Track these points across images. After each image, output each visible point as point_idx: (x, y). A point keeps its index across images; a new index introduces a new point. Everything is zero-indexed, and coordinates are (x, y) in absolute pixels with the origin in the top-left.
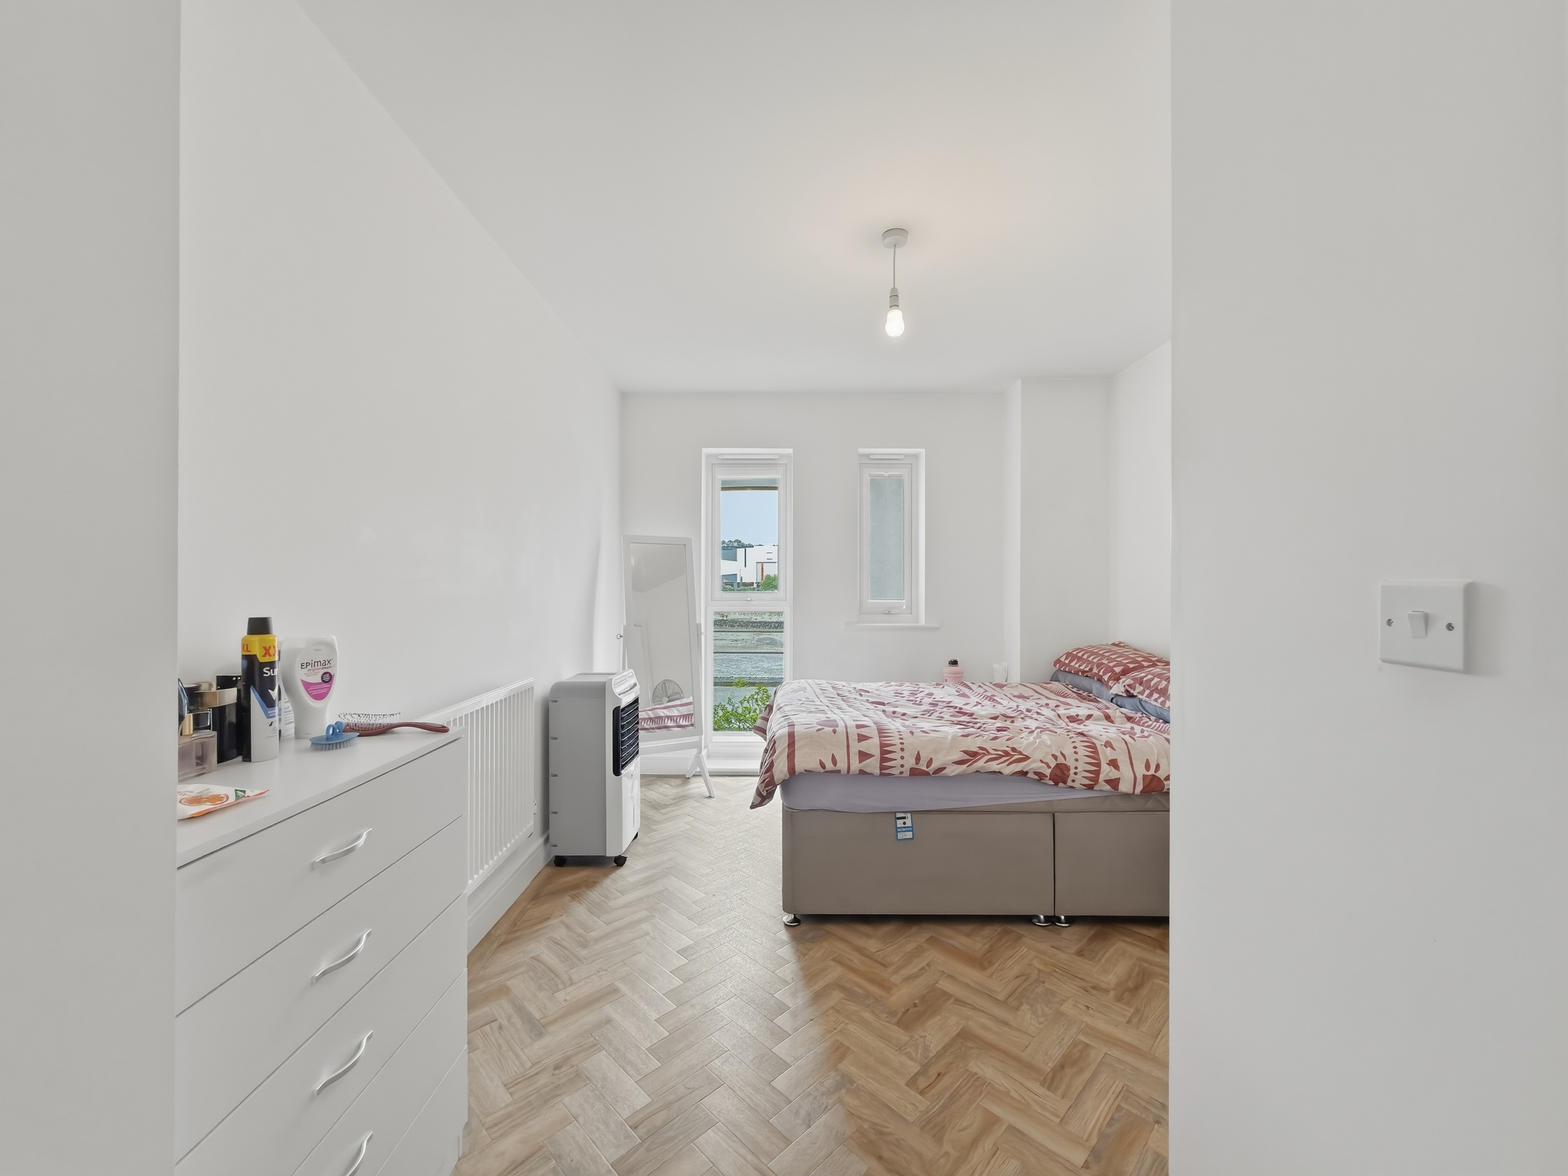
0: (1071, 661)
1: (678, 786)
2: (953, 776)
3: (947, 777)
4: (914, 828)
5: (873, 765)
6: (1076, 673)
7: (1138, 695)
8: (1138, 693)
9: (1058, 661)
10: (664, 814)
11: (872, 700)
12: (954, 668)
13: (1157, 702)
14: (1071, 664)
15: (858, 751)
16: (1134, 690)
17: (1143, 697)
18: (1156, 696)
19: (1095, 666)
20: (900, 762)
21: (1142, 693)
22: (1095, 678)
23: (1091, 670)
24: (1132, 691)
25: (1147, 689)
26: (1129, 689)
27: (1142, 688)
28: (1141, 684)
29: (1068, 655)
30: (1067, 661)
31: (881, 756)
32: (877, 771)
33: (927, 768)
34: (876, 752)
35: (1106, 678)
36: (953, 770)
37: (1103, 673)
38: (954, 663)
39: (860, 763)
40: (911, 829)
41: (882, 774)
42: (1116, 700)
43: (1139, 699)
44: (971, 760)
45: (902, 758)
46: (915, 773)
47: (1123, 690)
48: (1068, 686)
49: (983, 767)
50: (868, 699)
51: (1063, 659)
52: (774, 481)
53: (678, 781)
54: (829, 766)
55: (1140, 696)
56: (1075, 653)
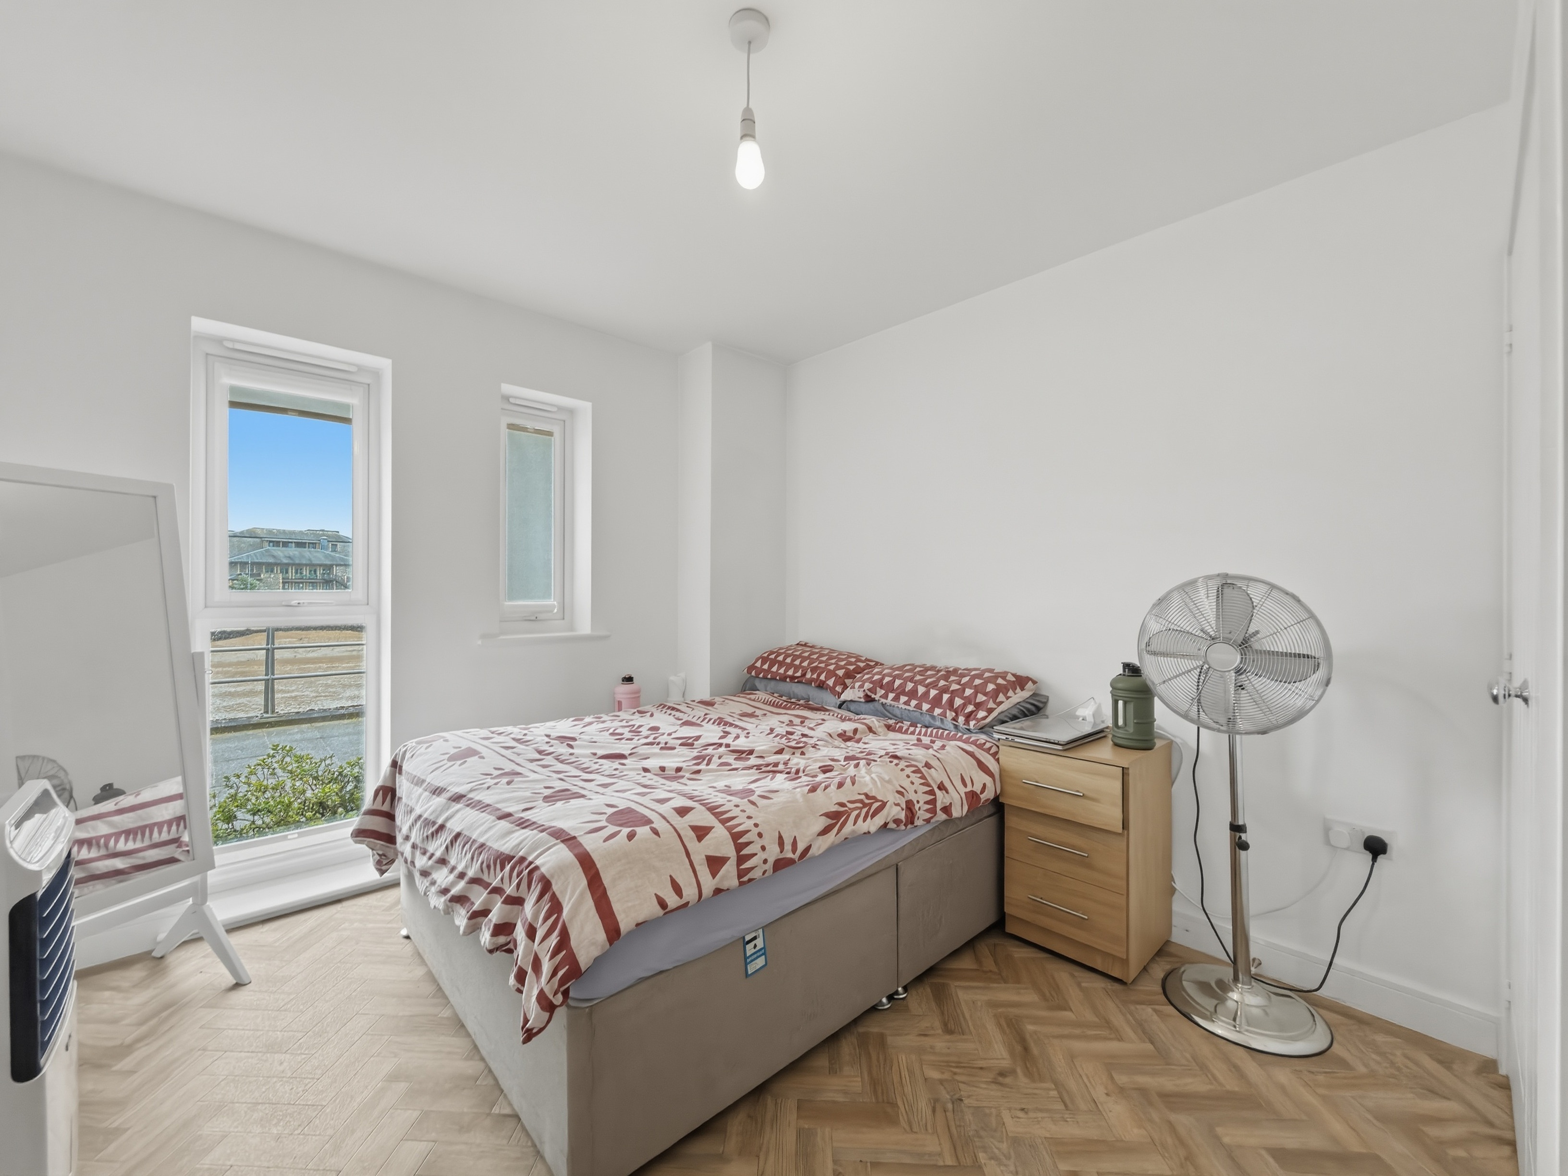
0: (771, 667)
1: (140, 985)
2: (820, 855)
3: (814, 858)
4: (767, 949)
5: (728, 874)
6: (783, 679)
7: (881, 699)
8: (880, 697)
9: (751, 668)
10: (132, 1072)
11: (601, 752)
12: (628, 687)
13: (910, 705)
14: (772, 670)
15: (705, 857)
16: (876, 695)
17: (889, 701)
18: (903, 699)
19: (809, 670)
20: (761, 856)
21: (885, 696)
22: (813, 683)
23: (804, 675)
24: (873, 696)
25: (891, 692)
26: (869, 694)
27: (883, 692)
28: (881, 687)
29: (764, 660)
30: (766, 667)
31: (737, 854)
32: (735, 882)
33: (794, 854)
34: (729, 850)
35: (831, 682)
36: (820, 846)
37: (825, 677)
38: (629, 680)
39: (714, 878)
40: (763, 952)
41: (741, 884)
42: (847, 705)
43: (882, 703)
44: (836, 824)
45: (763, 848)
46: (780, 864)
47: (862, 694)
48: (773, 694)
49: (853, 831)
50: (594, 751)
51: (758, 664)
52: (347, 407)
53: (137, 973)
54: (673, 901)
55: (884, 701)
56: (773, 656)
